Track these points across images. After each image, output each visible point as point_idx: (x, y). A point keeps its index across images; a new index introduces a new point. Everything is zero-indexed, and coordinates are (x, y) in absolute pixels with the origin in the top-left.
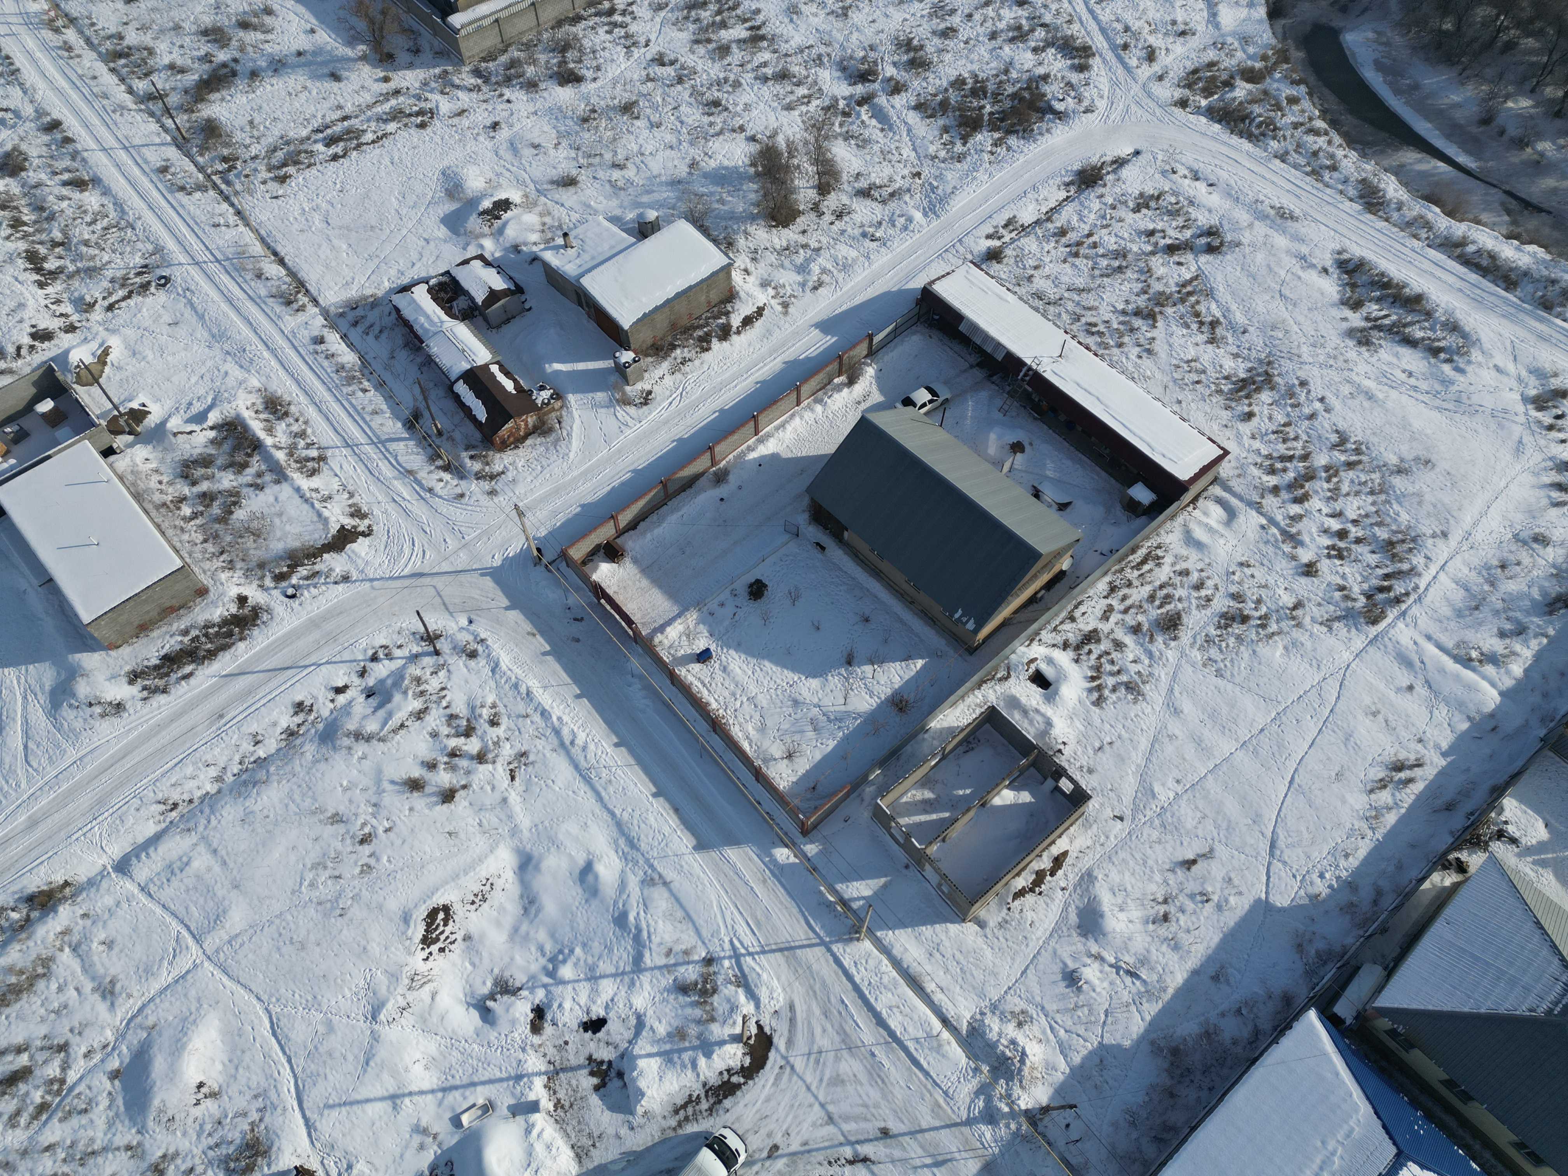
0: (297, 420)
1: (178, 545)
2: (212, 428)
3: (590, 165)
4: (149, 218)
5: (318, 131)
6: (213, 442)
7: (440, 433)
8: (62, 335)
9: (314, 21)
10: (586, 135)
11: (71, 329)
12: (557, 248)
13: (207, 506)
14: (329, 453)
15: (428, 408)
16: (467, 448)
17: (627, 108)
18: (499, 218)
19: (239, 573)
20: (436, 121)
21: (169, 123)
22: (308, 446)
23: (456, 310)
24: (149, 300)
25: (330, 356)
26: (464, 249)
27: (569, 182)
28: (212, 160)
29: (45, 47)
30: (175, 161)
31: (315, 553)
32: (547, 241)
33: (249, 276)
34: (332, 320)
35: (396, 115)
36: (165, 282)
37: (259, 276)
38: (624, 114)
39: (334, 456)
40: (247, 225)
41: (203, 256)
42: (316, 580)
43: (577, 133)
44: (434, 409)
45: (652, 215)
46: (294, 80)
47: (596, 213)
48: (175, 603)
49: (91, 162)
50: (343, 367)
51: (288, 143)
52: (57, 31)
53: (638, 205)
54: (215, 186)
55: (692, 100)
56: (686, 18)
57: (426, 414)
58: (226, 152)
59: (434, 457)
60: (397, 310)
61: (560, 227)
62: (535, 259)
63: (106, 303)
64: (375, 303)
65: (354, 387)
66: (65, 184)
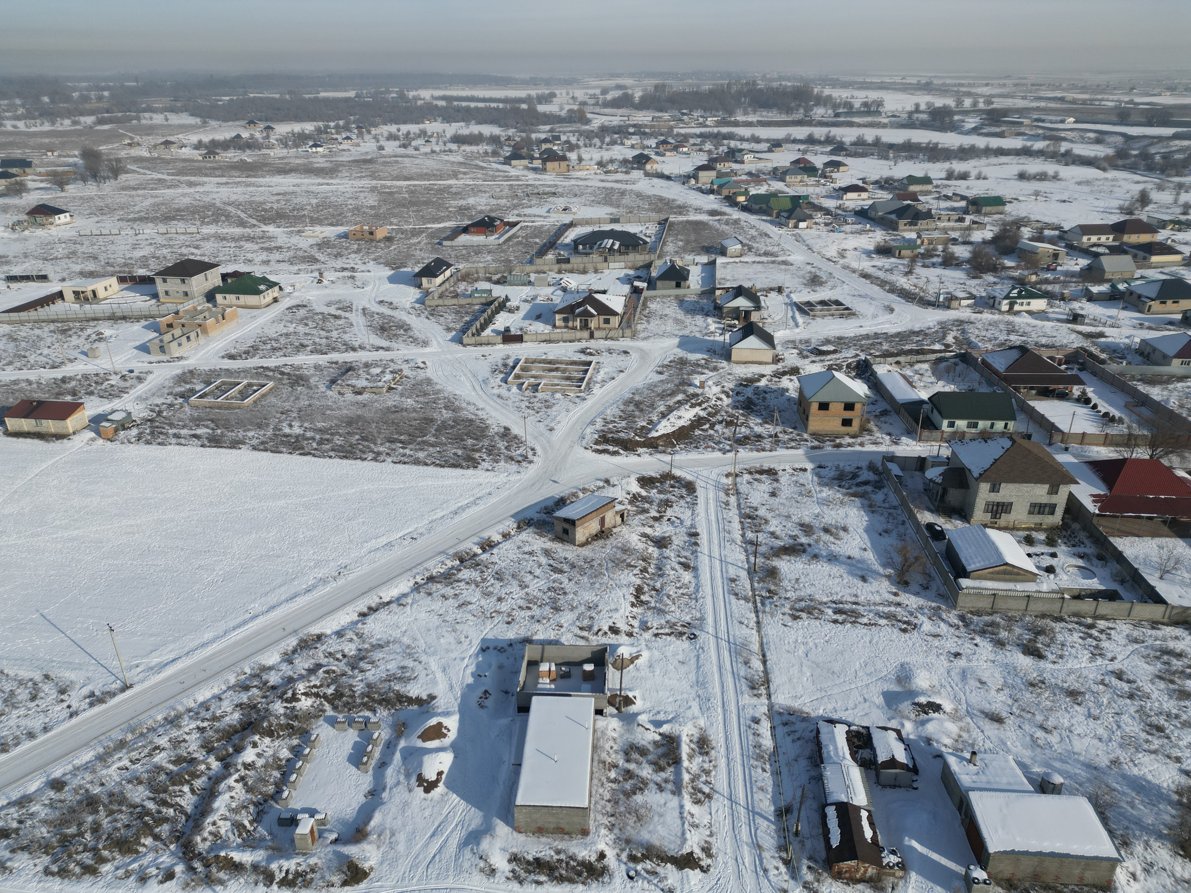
0: (710, 762)
1: (594, 792)
2: (660, 734)
3: (1020, 716)
4: (709, 601)
5: (834, 602)
6: (655, 743)
7: (797, 834)
8: (624, 635)
9: (869, 545)
10: (1028, 695)
11: (630, 635)
12: (962, 759)
13: (625, 780)
14: (716, 796)
15: (800, 810)
16: (810, 858)
17: (1073, 694)
18: (927, 713)
19: (612, 836)
20: (915, 633)
21: (752, 559)
22: (707, 783)
23: (859, 756)
24: (679, 642)
25: (757, 735)
26: (889, 719)
27: (997, 719)
28: (762, 588)
29: (717, 499)
30: (742, 579)
31: (664, 858)
32: (957, 750)
33: (740, 660)
34: (773, 713)
35: (889, 616)
36: (693, 637)
37: (746, 663)
38: (1068, 696)
39: (717, 800)
40: (759, 631)
41: (723, 635)
42: (652, 878)
43: (1021, 690)
44: (803, 813)
45: (1058, 779)
46: (836, 570)
47: (1008, 751)
48: (567, 828)
49: (699, 559)
50: (760, 746)
51: (811, 600)
52: (727, 495)
53: (1048, 765)
54: (755, 602)
55: (1137, 716)
56: (1158, 658)
57: (796, 814)
58: (773, 588)
59: (782, 848)
60: (818, 732)
61: (973, 745)
62: (939, 756)
63: (656, 632)
64: (806, 719)
65: (758, 763)
66: (680, 563)
